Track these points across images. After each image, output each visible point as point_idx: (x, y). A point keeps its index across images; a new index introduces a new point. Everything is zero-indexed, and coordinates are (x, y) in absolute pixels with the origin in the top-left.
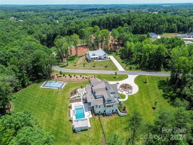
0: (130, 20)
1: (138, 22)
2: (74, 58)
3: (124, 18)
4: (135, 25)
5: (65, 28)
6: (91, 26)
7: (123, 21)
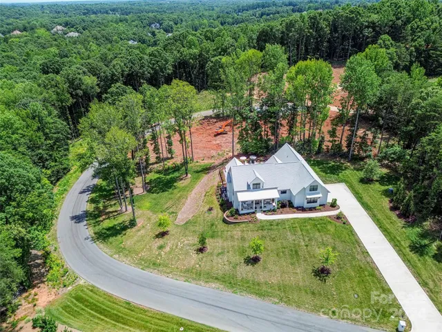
0: (399, 22)
1: (434, 30)
2: (176, 174)
3: (375, 17)
4: (421, 41)
5: (167, 55)
6: (254, 47)
7: (368, 27)
